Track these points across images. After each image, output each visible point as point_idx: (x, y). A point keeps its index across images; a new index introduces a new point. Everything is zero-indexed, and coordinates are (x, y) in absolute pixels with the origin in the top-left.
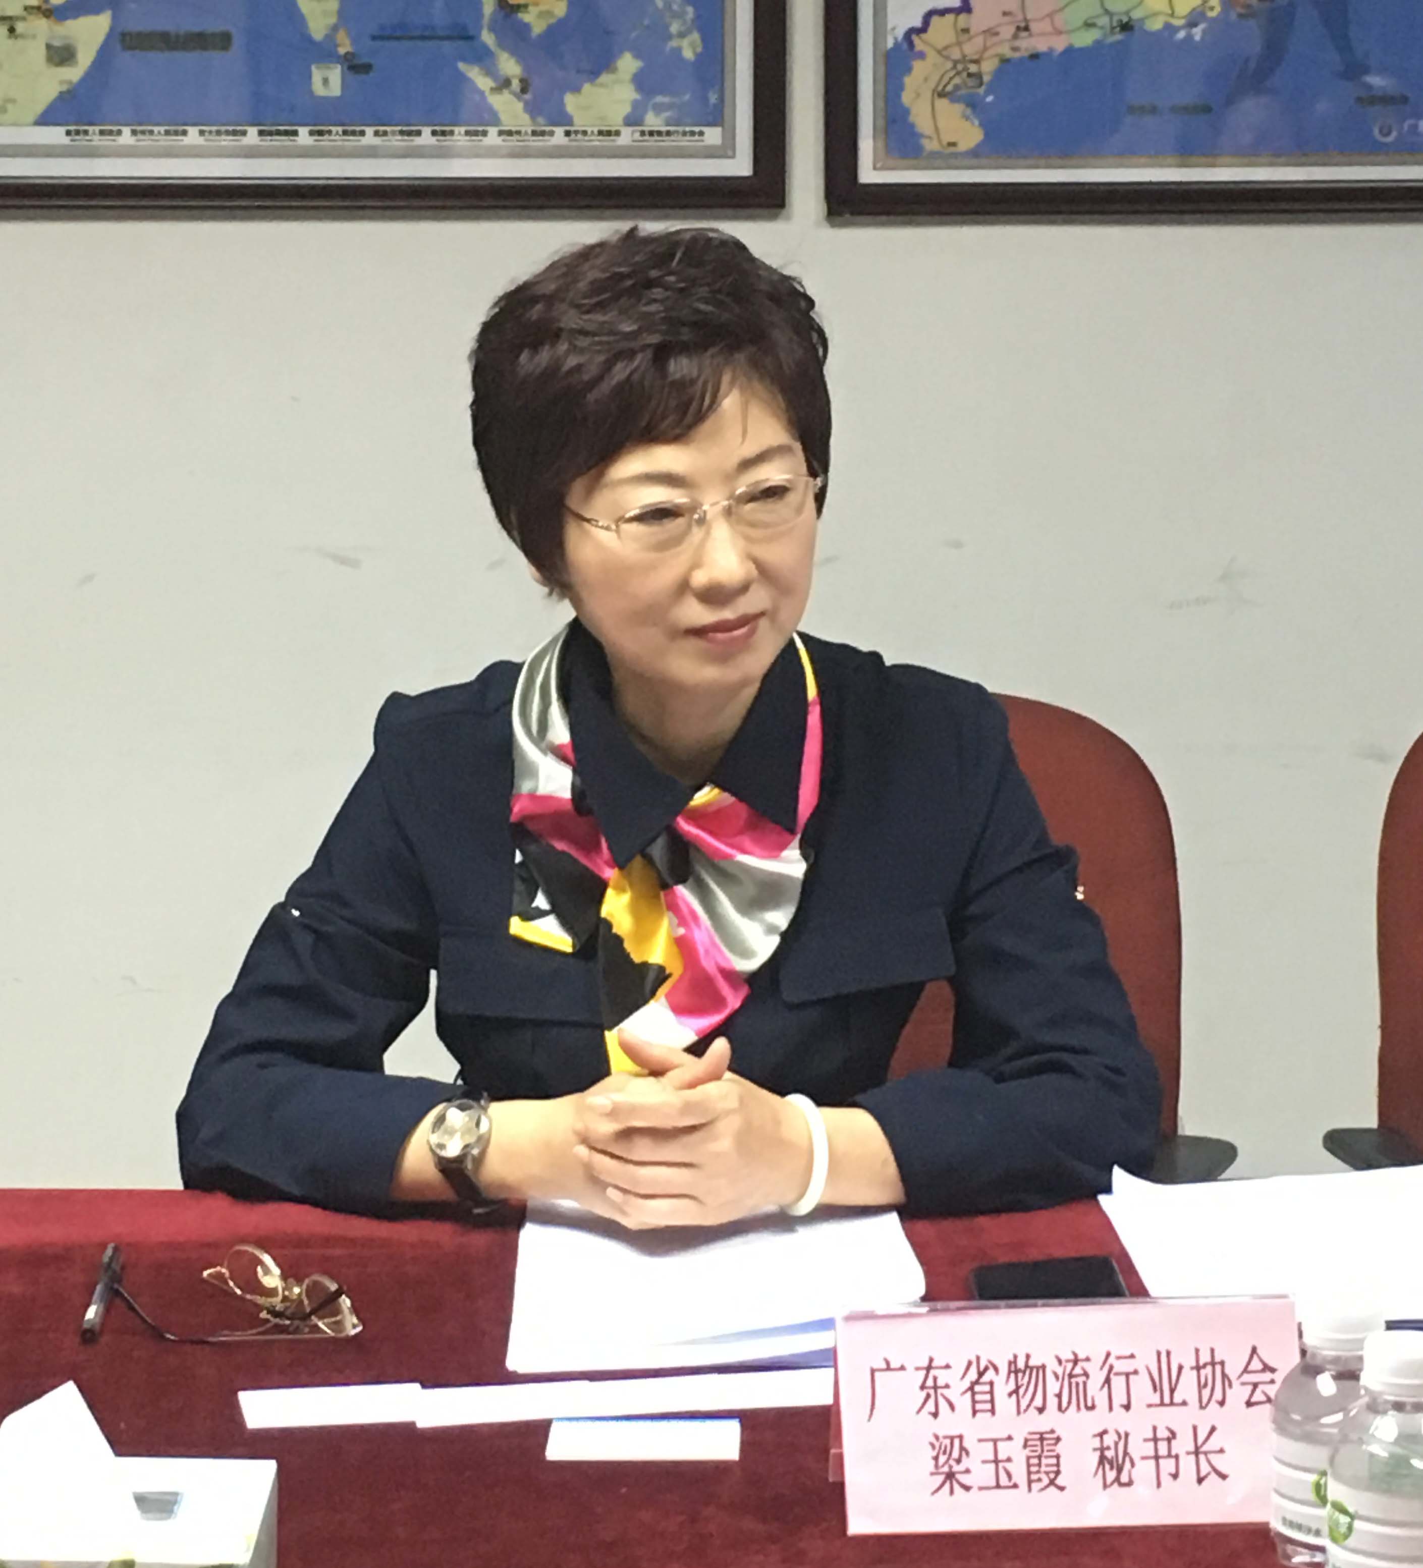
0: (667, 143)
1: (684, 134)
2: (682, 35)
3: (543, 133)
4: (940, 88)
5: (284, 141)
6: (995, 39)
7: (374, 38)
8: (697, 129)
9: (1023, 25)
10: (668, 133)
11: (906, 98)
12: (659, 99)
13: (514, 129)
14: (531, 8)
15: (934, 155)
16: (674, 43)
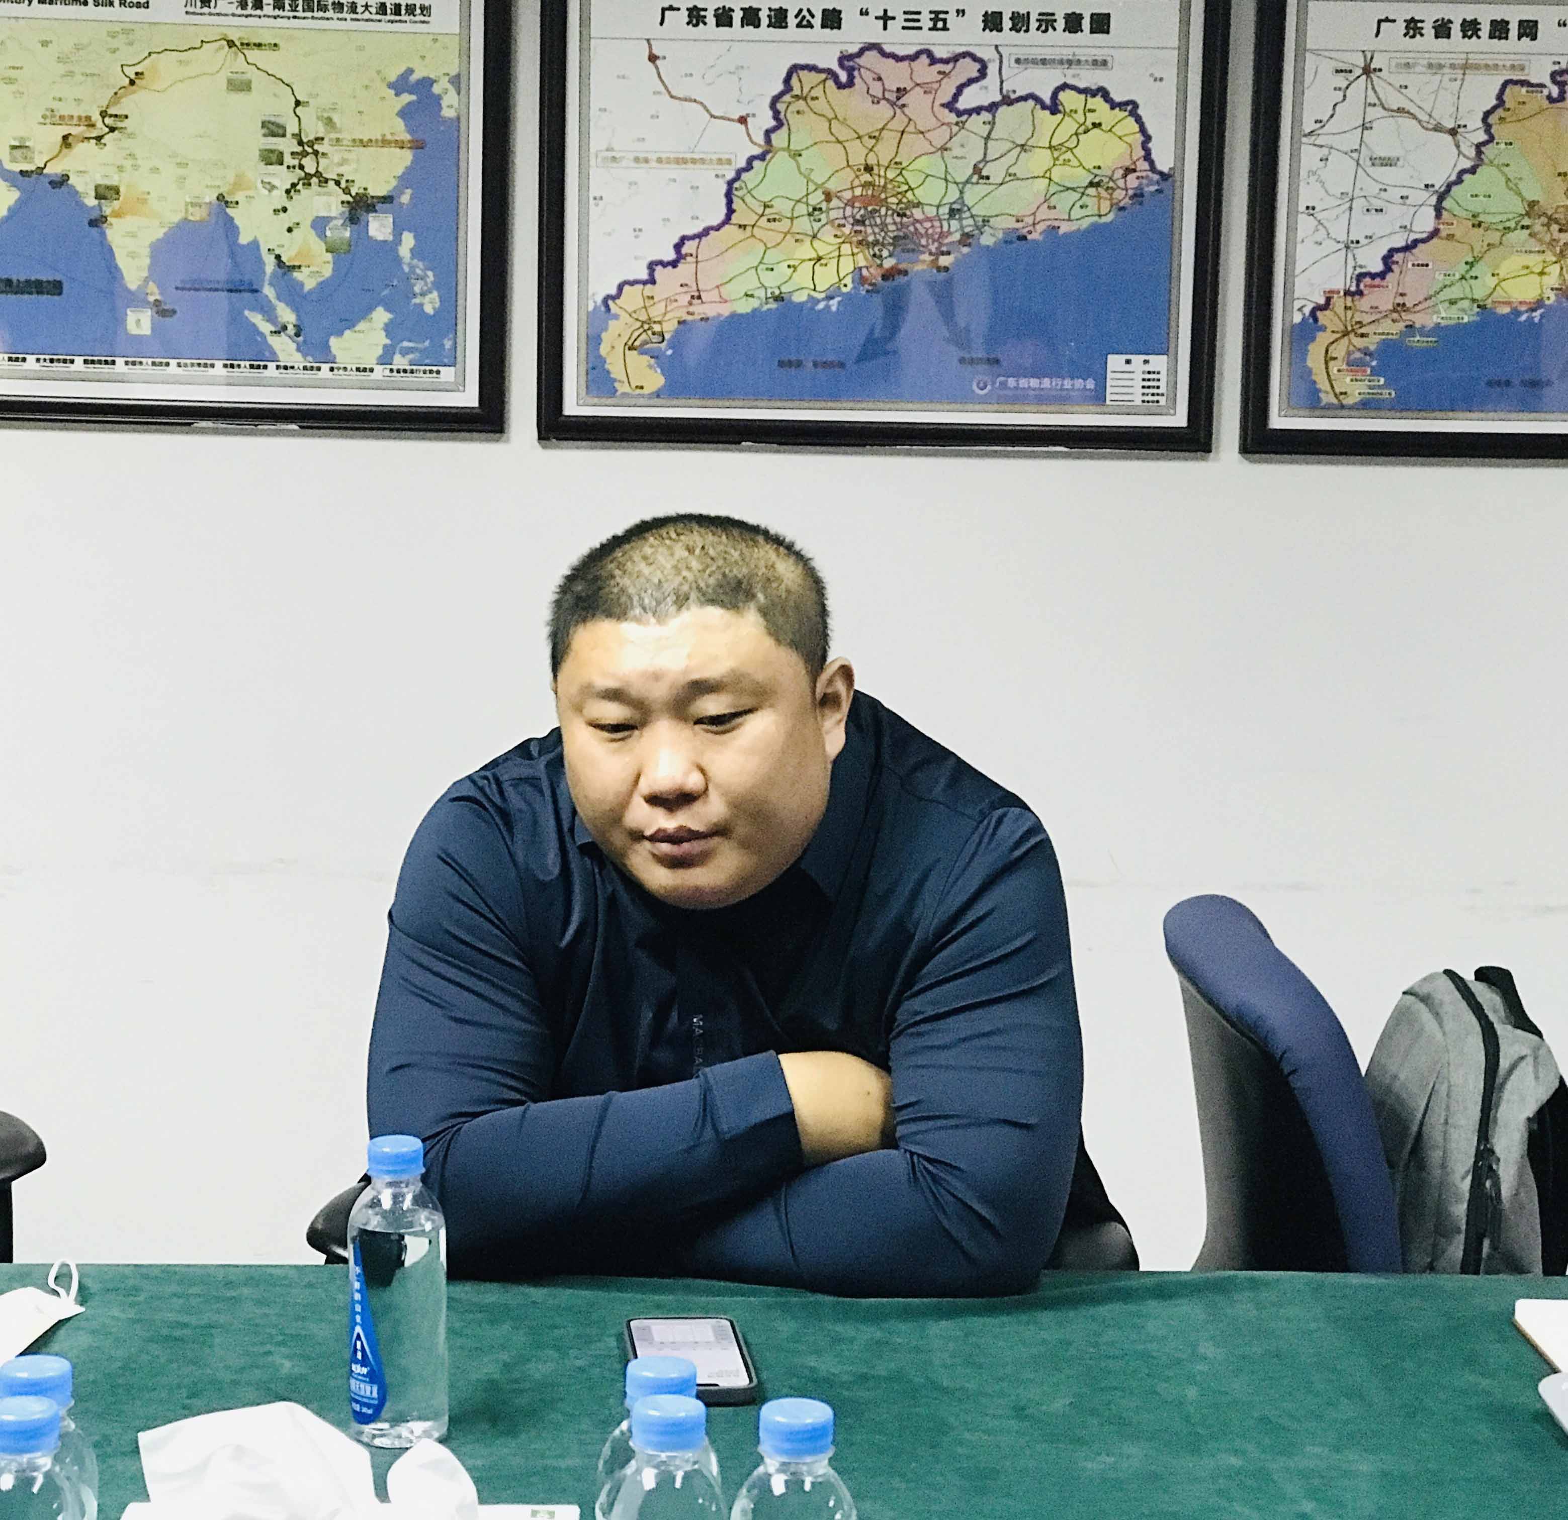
0: (410, 378)
1: (425, 372)
2: (423, 294)
3: (312, 368)
4: (630, 343)
5: (106, 369)
6: (675, 304)
7: (177, 288)
8: (435, 368)
9: (696, 294)
10: (412, 372)
11: (604, 350)
12: (406, 344)
13: (289, 365)
14: (303, 269)
15: (625, 395)
16: (417, 301)
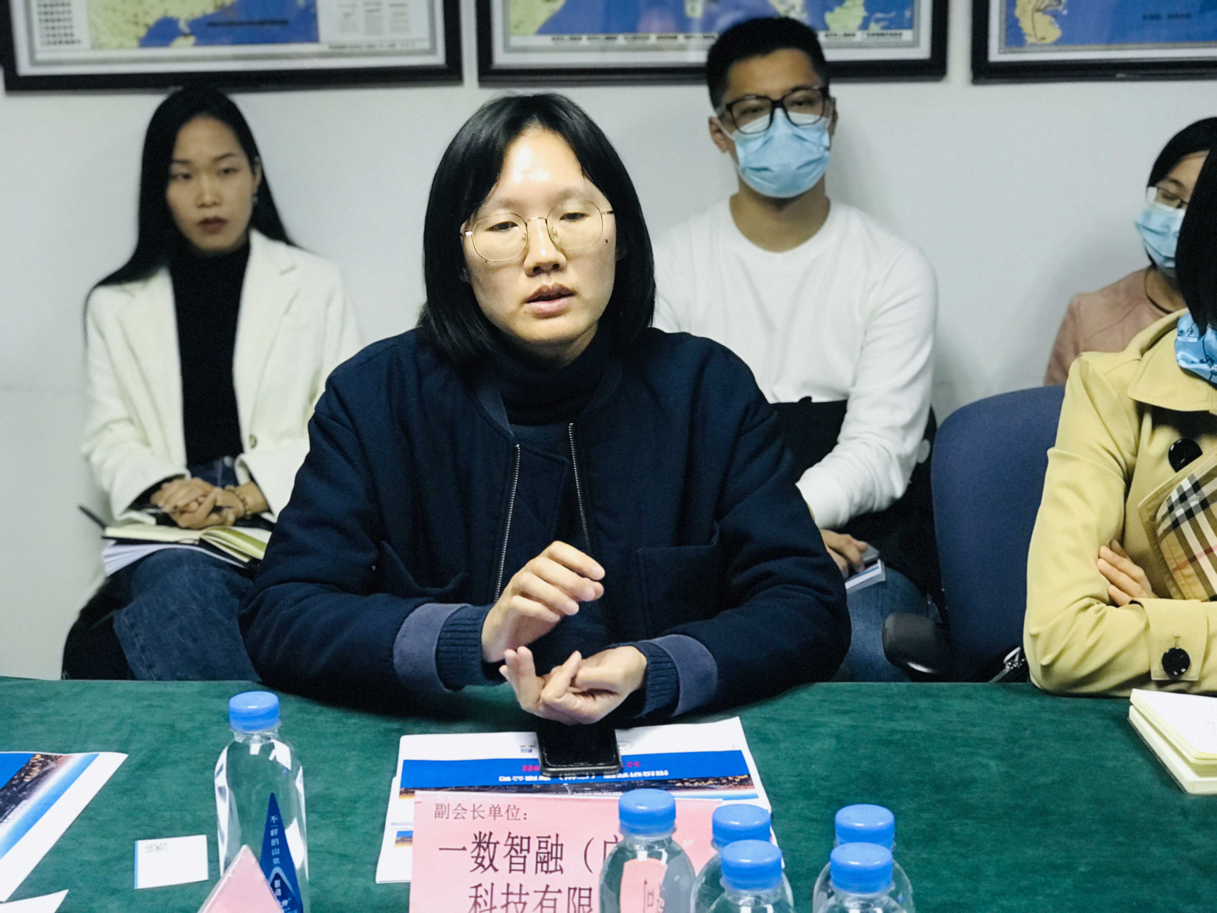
0: (882, 39)
1: (891, 34)
4: (1037, 7)
8: (898, 32)
10: (882, 35)
11: (1018, 12)
12: (879, 15)
15: (1032, 44)
